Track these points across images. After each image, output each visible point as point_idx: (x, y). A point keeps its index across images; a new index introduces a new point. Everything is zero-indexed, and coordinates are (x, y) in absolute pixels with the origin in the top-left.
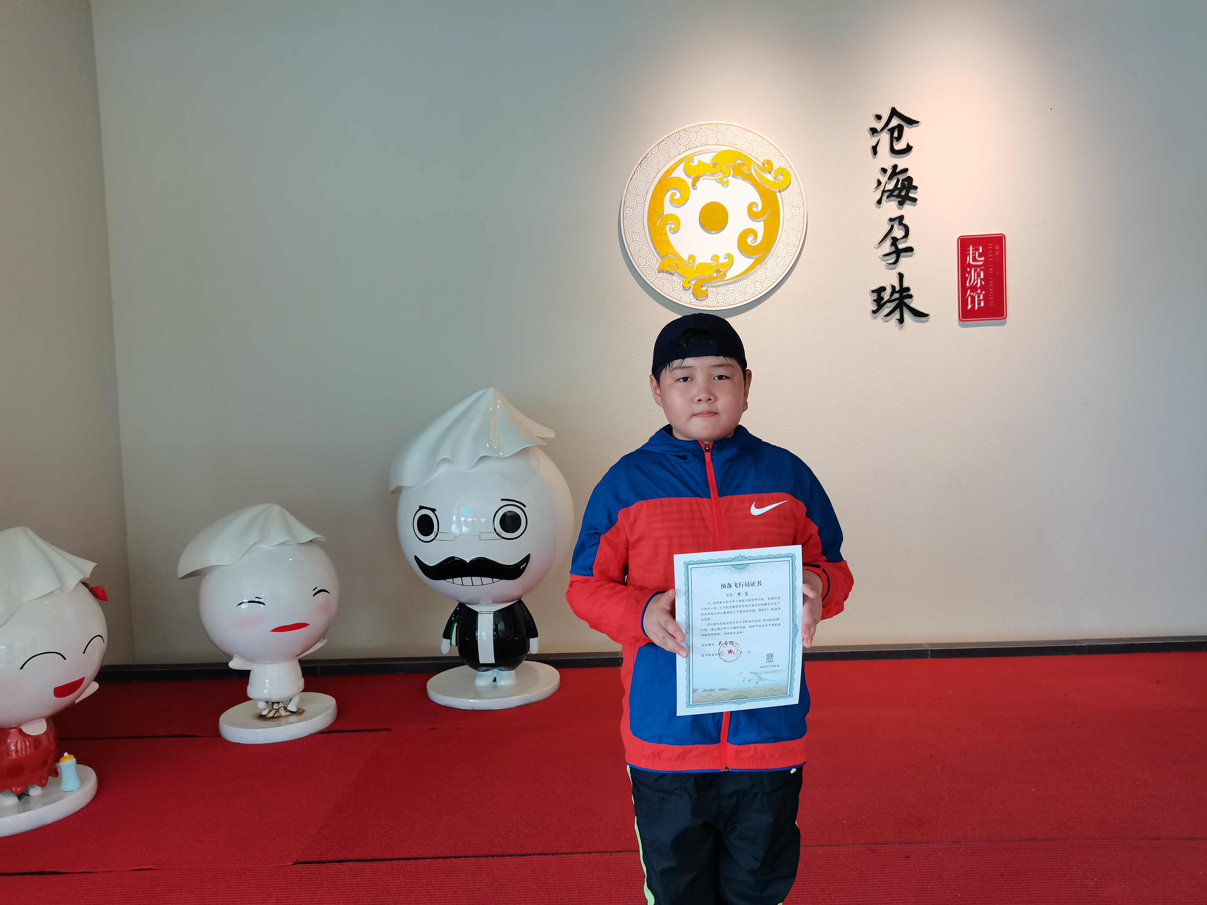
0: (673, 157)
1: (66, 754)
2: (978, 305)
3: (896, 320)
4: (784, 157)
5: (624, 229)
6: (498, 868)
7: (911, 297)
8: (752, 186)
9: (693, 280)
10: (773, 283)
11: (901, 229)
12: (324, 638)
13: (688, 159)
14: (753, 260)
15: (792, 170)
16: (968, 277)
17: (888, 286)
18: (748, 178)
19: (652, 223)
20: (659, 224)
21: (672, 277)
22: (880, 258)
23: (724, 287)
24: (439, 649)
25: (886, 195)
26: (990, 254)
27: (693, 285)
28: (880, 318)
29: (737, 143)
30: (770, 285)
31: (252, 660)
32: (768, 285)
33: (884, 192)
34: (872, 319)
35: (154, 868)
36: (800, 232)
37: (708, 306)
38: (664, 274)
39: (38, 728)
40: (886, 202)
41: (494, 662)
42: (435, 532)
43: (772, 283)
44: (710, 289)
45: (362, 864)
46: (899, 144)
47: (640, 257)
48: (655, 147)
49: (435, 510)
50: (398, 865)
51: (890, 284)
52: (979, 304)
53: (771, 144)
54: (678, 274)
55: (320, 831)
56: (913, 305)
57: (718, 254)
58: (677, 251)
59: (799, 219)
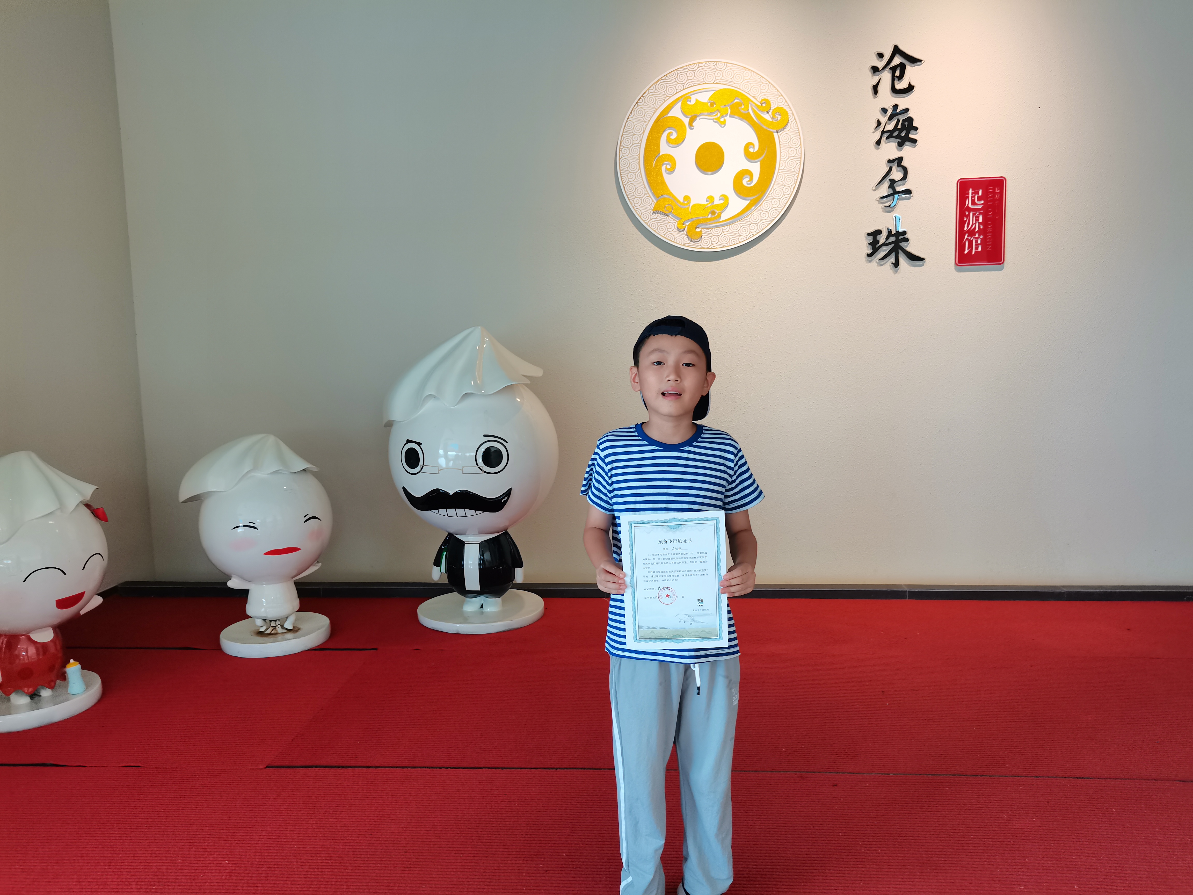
0: (670, 96)
1: (72, 661)
2: (975, 250)
3: (891, 264)
4: (782, 96)
5: (620, 169)
6: (450, 779)
7: (907, 240)
8: (749, 126)
9: (688, 221)
11: (900, 171)
12: (318, 562)
13: (686, 98)
14: (748, 202)
15: (790, 110)
16: (966, 220)
17: (884, 229)
18: (745, 117)
19: (648, 163)
20: (655, 165)
21: (666, 218)
22: (878, 201)
23: (719, 228)
24: (430, 574)
25: (886, 135)
26: (990, 197)
27: (687, 226)
28: (875, 261)
29: (735, 82)
30: (765, 227)
31: (250, 581)
32: (763, 227)
33: (883, 132)
34: (867, 263)
35: (141, 765)
36: (797, 173)
37: (702, 248)
38: (659, 215)
39: (46, 636)
40: (886, 143)
41: (480, 590)
42: (421, 465)
43: (767, 225)
44: (704, 230)
46: (901, 83)
47: (636, 197)
48: (652, 85)
49: (421, 444)
51: (886, 228)
52: (977, 248)
53: (770, 83)
54: (673, 215)
55: (295, 739)
56: (909, 249)
57: (713, 195)
58: (673, 192)
59: (796, 160)
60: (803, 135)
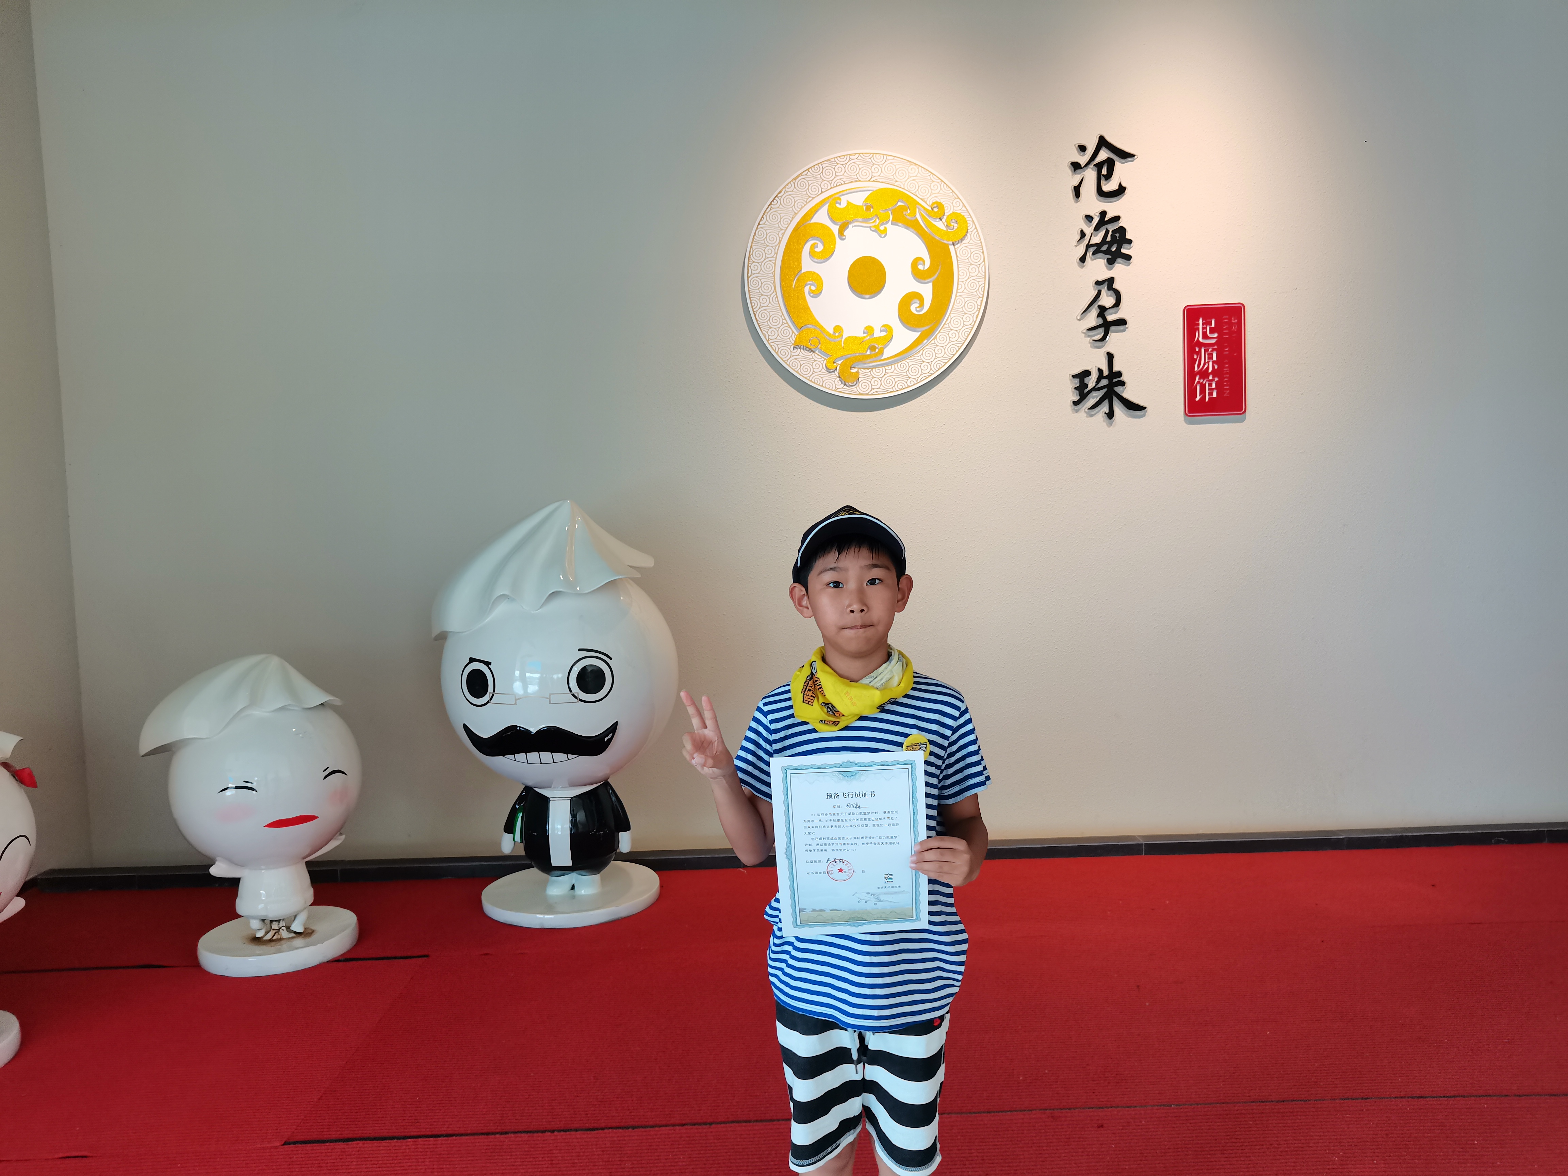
0: (814, 196)
2: (1209, 396)
3: (1104, 415)
4: (959, 198)
5: (749, 291)
6: (558, 1148)
7: (1123, 384)
8: (917, 236)
9: (840, 358)
10: (945, 364)
11: (1111, 296)
12: (341, 834)
13: (834, 200)
14: (918, 334)
15: (969, 216)
16: (1197, 359)
17: (1094, 370)
18: (912, 225)
19: (785, 283)
20: (795, 285)
21: (811, 355)
22: (1083, 333)
23: (881, 369)
24: (499, 844)
25: (1092, 250)
26: (1225, 329)
27: (839, 366)
28: (1083, 411)
29: (897, 180)
30: (941, 366)
31: (241, 865)
32: (938, 367)
33: (1088, 246)
34: (1073, 413)
35: (89, 1154)
36: (980, 297)
37: (860, 394)
38: (802, 350)
40: (1092, 260)
41: (571, 865)
42: (490, 693)
43: (943, 364)
44: (861, 371)
45: (376, 1143)
46: (1109, 183)
47: (771, 328)
48: (790, 182)
49: (490, 663)
50: (424, 1145)
51: (1096, 367)
52: (1211, 394)
53: (942, 181)
54: (821, 351)
55: (323, 1098)
56: (1125, 395)
57: (871, 325)
58: (819, 321)
59: (978, 280)
60: (987, 249)
